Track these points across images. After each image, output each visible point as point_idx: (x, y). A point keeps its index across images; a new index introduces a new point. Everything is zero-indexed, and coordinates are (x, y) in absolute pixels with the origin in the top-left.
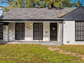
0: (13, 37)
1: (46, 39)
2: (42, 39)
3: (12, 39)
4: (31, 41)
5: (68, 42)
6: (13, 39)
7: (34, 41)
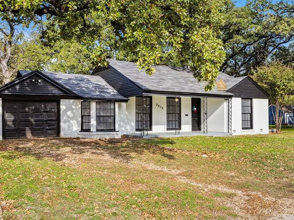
0: (132, 125)
1: (186, 128)
2: (180, 129)
3: (129, 131)
4: (163, 132)
6: (131, 129)
7: (168, 133)
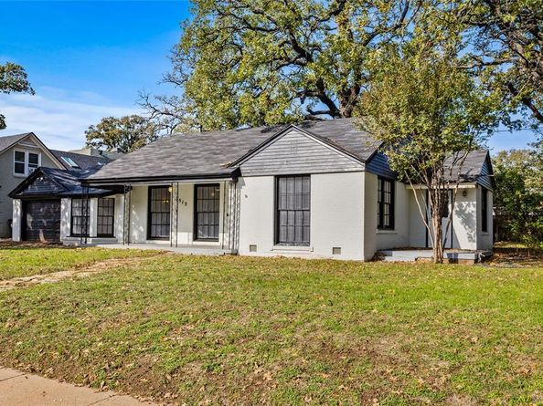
0: (140, 231)
2: (217, 239)
3: (137, 238)
5: (253, 248)
7: (193, 246)
